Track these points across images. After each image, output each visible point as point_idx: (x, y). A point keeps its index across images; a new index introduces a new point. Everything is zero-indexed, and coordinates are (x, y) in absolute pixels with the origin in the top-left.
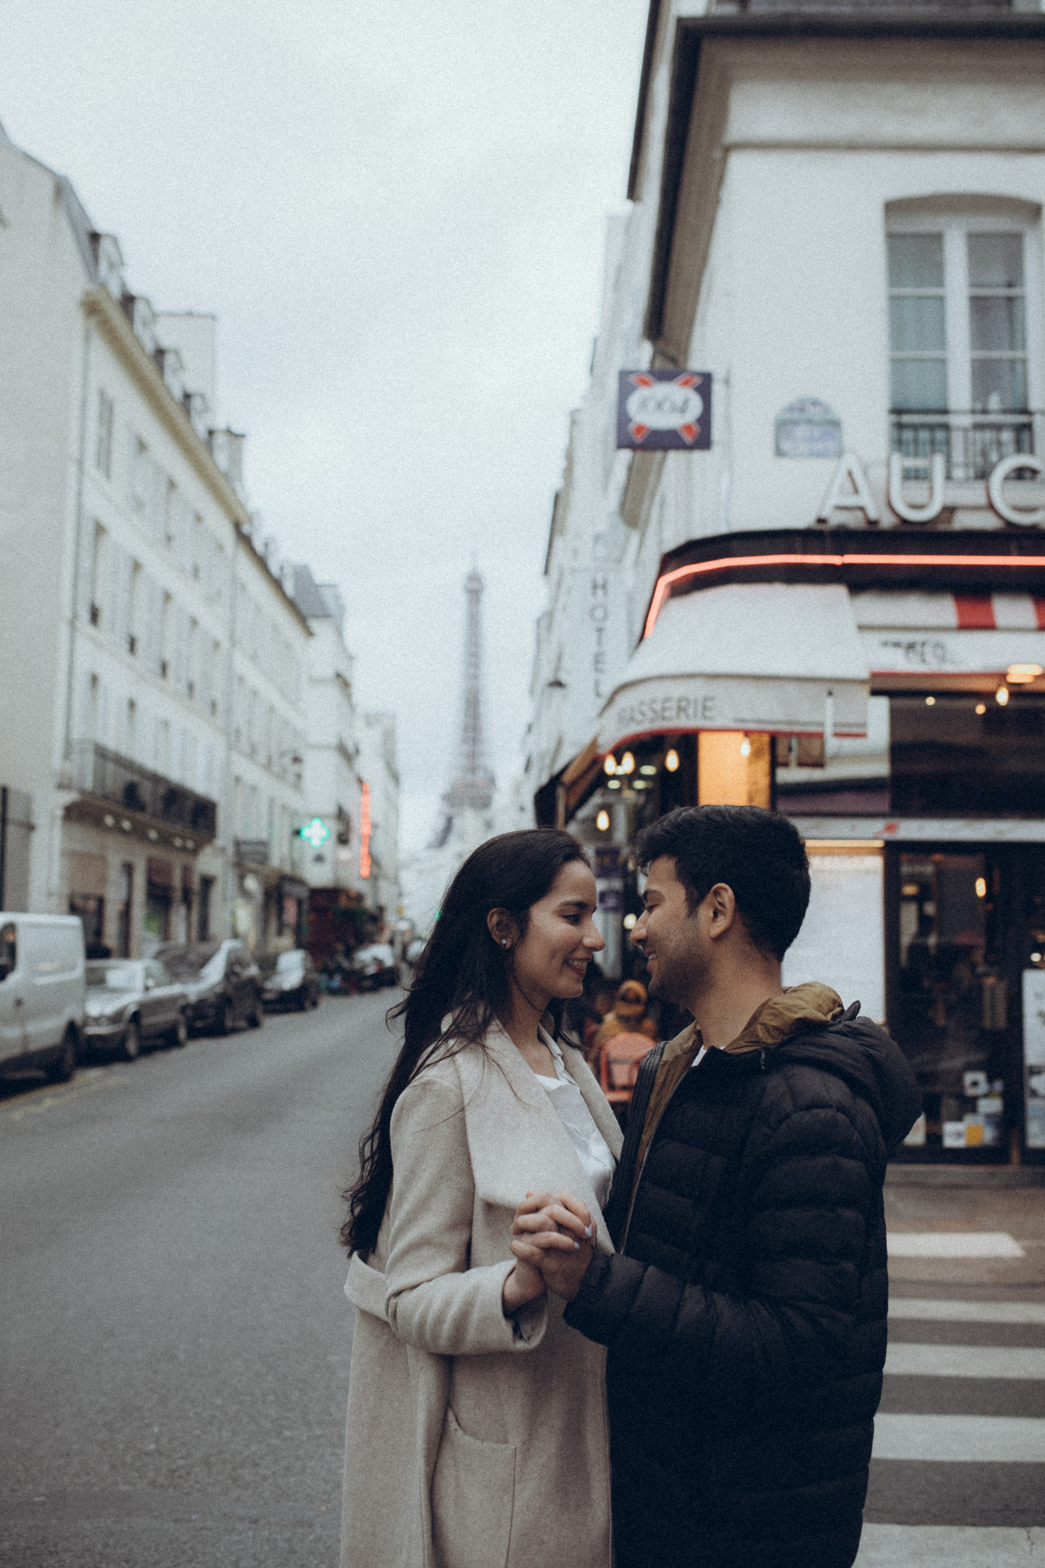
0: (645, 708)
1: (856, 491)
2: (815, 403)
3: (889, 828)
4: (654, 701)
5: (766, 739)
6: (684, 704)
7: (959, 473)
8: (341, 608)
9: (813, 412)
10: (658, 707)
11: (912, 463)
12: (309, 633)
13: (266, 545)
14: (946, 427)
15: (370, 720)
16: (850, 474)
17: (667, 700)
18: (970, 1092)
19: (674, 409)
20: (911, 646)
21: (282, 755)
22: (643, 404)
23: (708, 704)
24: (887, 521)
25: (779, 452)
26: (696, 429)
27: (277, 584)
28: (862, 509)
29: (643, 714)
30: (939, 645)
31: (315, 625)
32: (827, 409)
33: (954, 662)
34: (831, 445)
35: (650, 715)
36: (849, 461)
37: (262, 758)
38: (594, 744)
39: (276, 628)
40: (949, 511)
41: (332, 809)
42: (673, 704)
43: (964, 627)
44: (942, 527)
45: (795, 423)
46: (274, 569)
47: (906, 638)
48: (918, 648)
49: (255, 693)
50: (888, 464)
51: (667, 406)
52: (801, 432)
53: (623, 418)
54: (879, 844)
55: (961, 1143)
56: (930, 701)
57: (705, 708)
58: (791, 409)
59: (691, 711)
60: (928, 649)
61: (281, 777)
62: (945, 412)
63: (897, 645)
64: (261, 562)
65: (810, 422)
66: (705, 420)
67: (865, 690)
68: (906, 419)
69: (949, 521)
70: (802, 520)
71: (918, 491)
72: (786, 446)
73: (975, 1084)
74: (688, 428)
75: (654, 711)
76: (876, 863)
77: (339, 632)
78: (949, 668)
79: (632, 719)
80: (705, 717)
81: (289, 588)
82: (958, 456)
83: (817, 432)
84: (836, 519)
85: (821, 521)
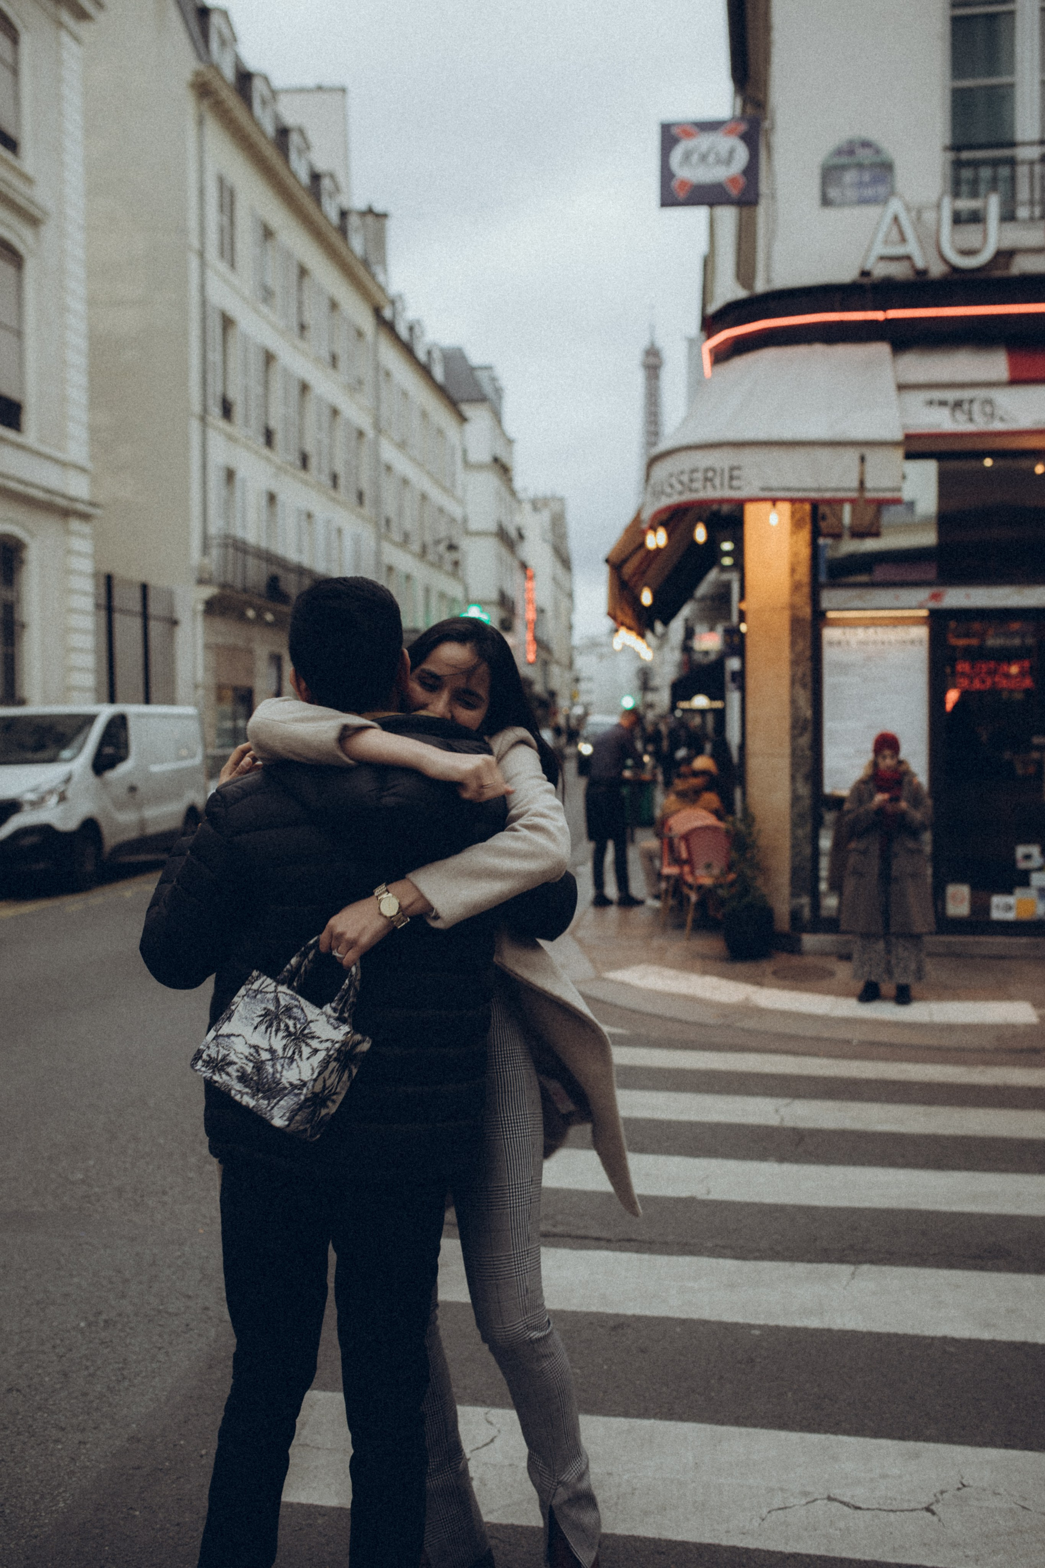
0: (674, 481)
1: (903, 240)
2: (866, 144)
3: (935, 597)
4: (682, 472)
5: (807, 507)
6: (710, 474)
7: (1023, 212)
8: (499, 391)
9: (864, 155)
10: (685, 478)
11: (966, 204)
12: (463, 419)
13: (411, 329)
14: (1012, 162)
15: (537, 505)
16: (896, 219)
17: (694, 471)
18: (1022, 865)
19: (718, 162)
20: (958, 404)
21: (437, 542)
22: (687, 156)
23: (736, 473)
24: (937, 270)
25: (826, 201)
26: (742, 181)
27: (425, 371)
28: (908, 258)
29: (671, 486)
30: (989, 402)
31: (468, 410)
32: (878, 151)
33: (1002, 419)
34: (881, 190)
35: (679, 487)
36: (895, 206)
37: (416, 547)
38: (637, 520)
39: (424, 415)
40: (1005, 256)
41: (494, 596)
42: (699, 475)
43: (1015, 381)
44: (998, 273)
45: (843, 168)
46: (422, 356)
47: (951, 396)
48: (966, 406)
49: (405, 482)
50: (938, 206)
51: (711, 159)
52: (850, 177)
53: (666, 174)
54: (924, 613)
55: (1011, 916)
56: (988, 462)
57: (731, 478)
58: (839, 152)
59: (717, 482)
60: (976, 407)
61: (437, 565)
62: (1013, 144)
63: (943, 403)
64: (407, 349)
65: (860, 166)
66: (751, 171)
67: (899, 453)
68: (966, 155)
69: (1007, 266)
70: (846, 274)
71: (970, 236)
72: (833, 193)
73: (1028, 857)
74: (733, 180)
75: (681, 483)
76: (921, 633)
77: (497, 416)
78: (998, 426)
79: (663, 492)
80: (731, 487)
81: (438, 373)
82: (1023, 193)
83: (867, 177)
84: (881, 271)
85: (865, 274)
